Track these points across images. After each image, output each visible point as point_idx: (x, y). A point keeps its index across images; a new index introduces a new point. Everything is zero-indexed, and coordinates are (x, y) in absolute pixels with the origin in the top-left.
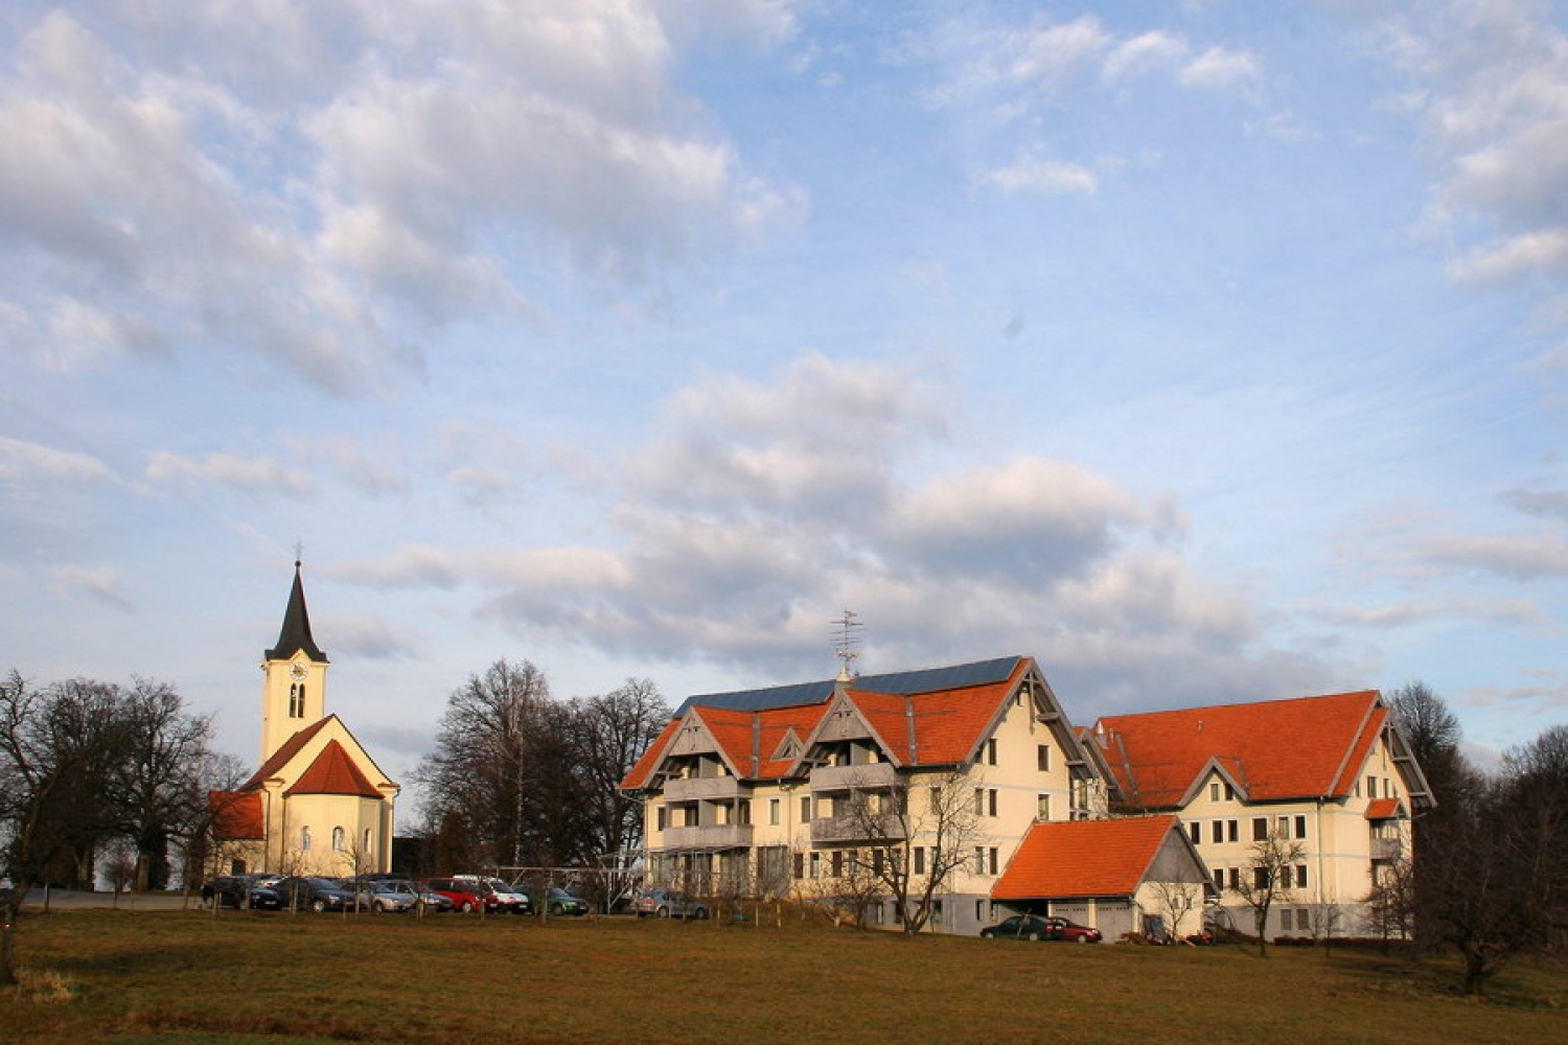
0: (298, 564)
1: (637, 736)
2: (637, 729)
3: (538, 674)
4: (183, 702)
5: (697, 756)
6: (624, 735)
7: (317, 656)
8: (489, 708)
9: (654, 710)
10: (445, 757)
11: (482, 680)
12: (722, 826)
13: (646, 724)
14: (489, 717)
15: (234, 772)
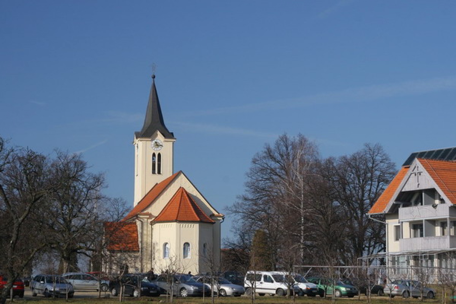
0: (154, 77)
1: (372, 181)
2: (372, 177)
3: (308, 142)
4: (88, 166)
5: (420, 192)
6: (363, 181)
7: (168, 135)
8: (277, 165)
9: (383, 164)
10: (250, 196)
11: (273, 147)
12: (439, 237)
13: (378, 173)
14: (278, 170)
15: (121, 209)
